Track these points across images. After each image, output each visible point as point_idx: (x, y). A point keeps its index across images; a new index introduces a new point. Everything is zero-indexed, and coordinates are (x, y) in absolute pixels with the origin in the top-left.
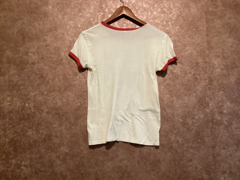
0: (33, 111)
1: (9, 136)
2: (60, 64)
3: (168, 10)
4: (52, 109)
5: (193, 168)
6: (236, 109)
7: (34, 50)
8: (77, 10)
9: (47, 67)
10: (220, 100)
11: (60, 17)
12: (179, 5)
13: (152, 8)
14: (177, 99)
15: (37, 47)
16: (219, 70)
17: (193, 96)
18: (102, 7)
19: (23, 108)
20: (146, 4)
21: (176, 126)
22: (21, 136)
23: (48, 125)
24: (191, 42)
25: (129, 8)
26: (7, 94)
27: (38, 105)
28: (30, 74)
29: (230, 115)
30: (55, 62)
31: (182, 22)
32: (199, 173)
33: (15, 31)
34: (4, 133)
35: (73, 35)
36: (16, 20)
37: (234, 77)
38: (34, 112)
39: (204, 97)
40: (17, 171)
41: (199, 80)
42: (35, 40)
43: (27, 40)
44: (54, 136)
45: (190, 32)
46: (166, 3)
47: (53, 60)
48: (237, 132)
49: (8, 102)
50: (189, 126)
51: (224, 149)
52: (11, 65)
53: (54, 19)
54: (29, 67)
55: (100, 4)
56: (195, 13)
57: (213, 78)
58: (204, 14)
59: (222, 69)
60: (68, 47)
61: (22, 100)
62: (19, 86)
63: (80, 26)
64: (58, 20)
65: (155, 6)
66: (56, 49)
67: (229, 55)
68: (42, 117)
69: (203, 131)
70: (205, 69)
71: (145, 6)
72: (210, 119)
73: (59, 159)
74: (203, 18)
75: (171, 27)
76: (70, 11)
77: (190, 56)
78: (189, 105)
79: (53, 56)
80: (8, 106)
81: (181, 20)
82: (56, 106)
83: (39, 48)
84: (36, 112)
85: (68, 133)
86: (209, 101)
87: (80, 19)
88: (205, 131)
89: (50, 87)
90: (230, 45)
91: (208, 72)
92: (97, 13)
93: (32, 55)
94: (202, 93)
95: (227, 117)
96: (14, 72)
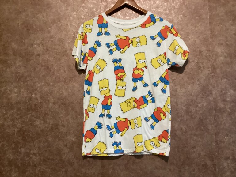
0: (39, 102)
1: (18, 126)
2: (65, 55)
4: (58, 99)
5: (196, 155)
7: (39, 42)
9: (52, 59)
10: (223, 87)
11: (64, 8)
14: (180, 87)
15: (42, 38)
16: (222, 58)
17: (196, 85)
19: (30, 99)
21: (179, 115)
22: (29, 126)
24: (194, 30)
26: (13, 85)
27: (45, 96)
28: (36, 65)
29: (233, 103)
30: (60, 54)
31: (185, 11)
32: (202, 159)
33: (20, 24)
34: (13, 123)
35: (76, 26)
36: (21, 13)
38: (41, 103)
39: (207, 85)
40: (27, 159)
41: (202, 68)
42: (40, 32)
43: (31, 32)
44: (61, 125)
45: (193, 20)
47: (58, 52)
49: (15, 93)
50: (193, 114)
51: (227, 135)
52: (17, 57)
53: (57, 10)
54: (34, 58)
56: (198, 1)
57: (216, 66)
58: (207, 2)
59: (225, 57)
60: (72, 38)
61: (29, 91)
62: (26, 78)
63: (83, 17)
64: (61, 11)
66: (60, 41)
67: (232, 43)
68: (49, 107)
69: (206, 119)
70: (208, 57)
72: (214, 107)
73: (67, 147)
74: (206, 6)
75: (174, 16)
76: (73, 2)
77: (193, 44)
78: (193, 94)
79: (57, 47)
80: (16, 97)
81: (184, 8)
82: (62, 97)
83: (43, 40)
84: (42, 102)
85: (74, 122)
86: (213, 89)
87: (83, 9)
88: (208, 119)
89: (56, 78)
90: (234, 33)
91: (211, 60)
92: (100, 4)
93: (37, 47)
94: (205, 81)
95: (230, 105)
96: (20, 63)
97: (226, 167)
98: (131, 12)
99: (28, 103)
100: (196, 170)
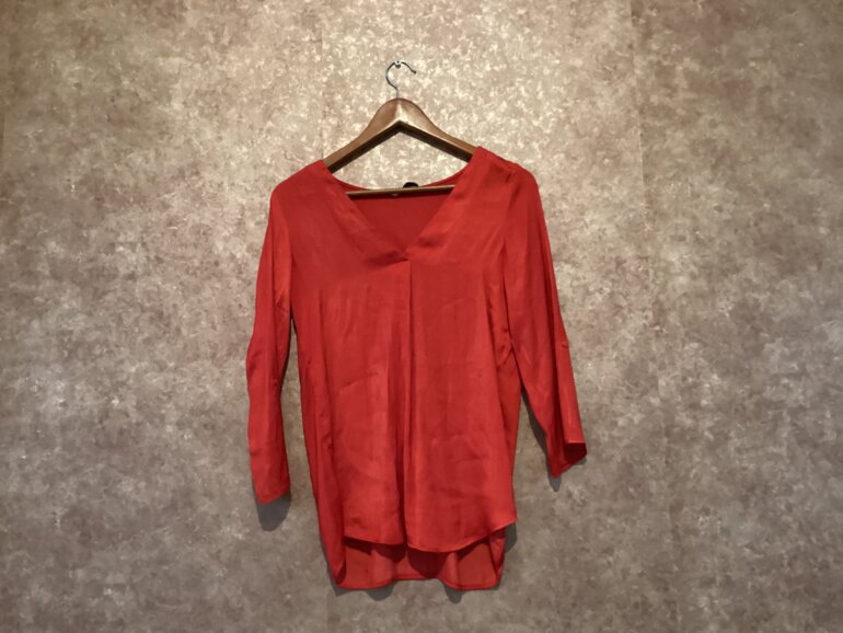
0: (134, 421)
1: (65, 497)
2: (214, 274)
3: (528, 106)
4: (192, 411)
5: (616, 574)
6: (736, 394)
7: (132, 237)
8: (258, 111)
9: (175, 287)
10: (689, 366)
11: (209, 134)
12: (562, 90)
13: (481, 101)
15: (142, 226)
16: (683, 280)
17: (609, 360)
18: (333, 102)
19: (106, 413)
20: (463, 88)
22: (101, 497)
23: (182, 461)
24: (600, 199)
25: (415, 102)
26: (53, 371)
27: (151, 403)
29: (719, 413)
30: (198, 272)
31: (572, 142)
32: (635, 587)
33: (73, 181)
34: (50, 490)
35: (249, 189)
36: (76, 148)
37: (728, 299)
38: (138, 424)
39: (643, 360)
40: (93, 604)
41: (625, 311)
42: (135, 205)
43: (109, 206)
44: (201, 492)
45: (595, 169)
46: (524, 83)
47: (191, 266)
48: (741, 460)
49: (56, 393)
51: (706, 512)
52: (64, 284)
53: (189, 141)
54: (117, 287)
55: (329, 94)
56: (609, 113)
57: (667, 305)
58: (635, 114)
59: (693, 277)
60: (236, 224)
61: (100, 389)
62: (91, 347)
63: (268, 161)
64: (201, 143)
65: (492, 94)
66: (199, 232)
67: (713, 235)
68: (164, 436)
69: (642, 464)
70: (643, 276)
71: (460, 95)
72: (663, 425)
73: (220, 561)
74: (635, 127)
75: (540, 156)
76: (237, 116)
77: (598, 240)
78: (600, 387)
79: (190, 252)
80: (59, 408)
81: (570, 134)
82: (204, 403)
83: (146, 230)
84: (142, 423)
86: (658, 373)
87: (269, 138)
88: (649, 463)
89: (185, 347)
90: (716, 204)
91: (652, 286)
92: (320, 121)
93: (128, 251)
94: (636, 349)
95: (713, 417)
96: (74, 303)
97: (706, 609)
98: (413, 147)
99: (99, 426)
100: (617, 621)
